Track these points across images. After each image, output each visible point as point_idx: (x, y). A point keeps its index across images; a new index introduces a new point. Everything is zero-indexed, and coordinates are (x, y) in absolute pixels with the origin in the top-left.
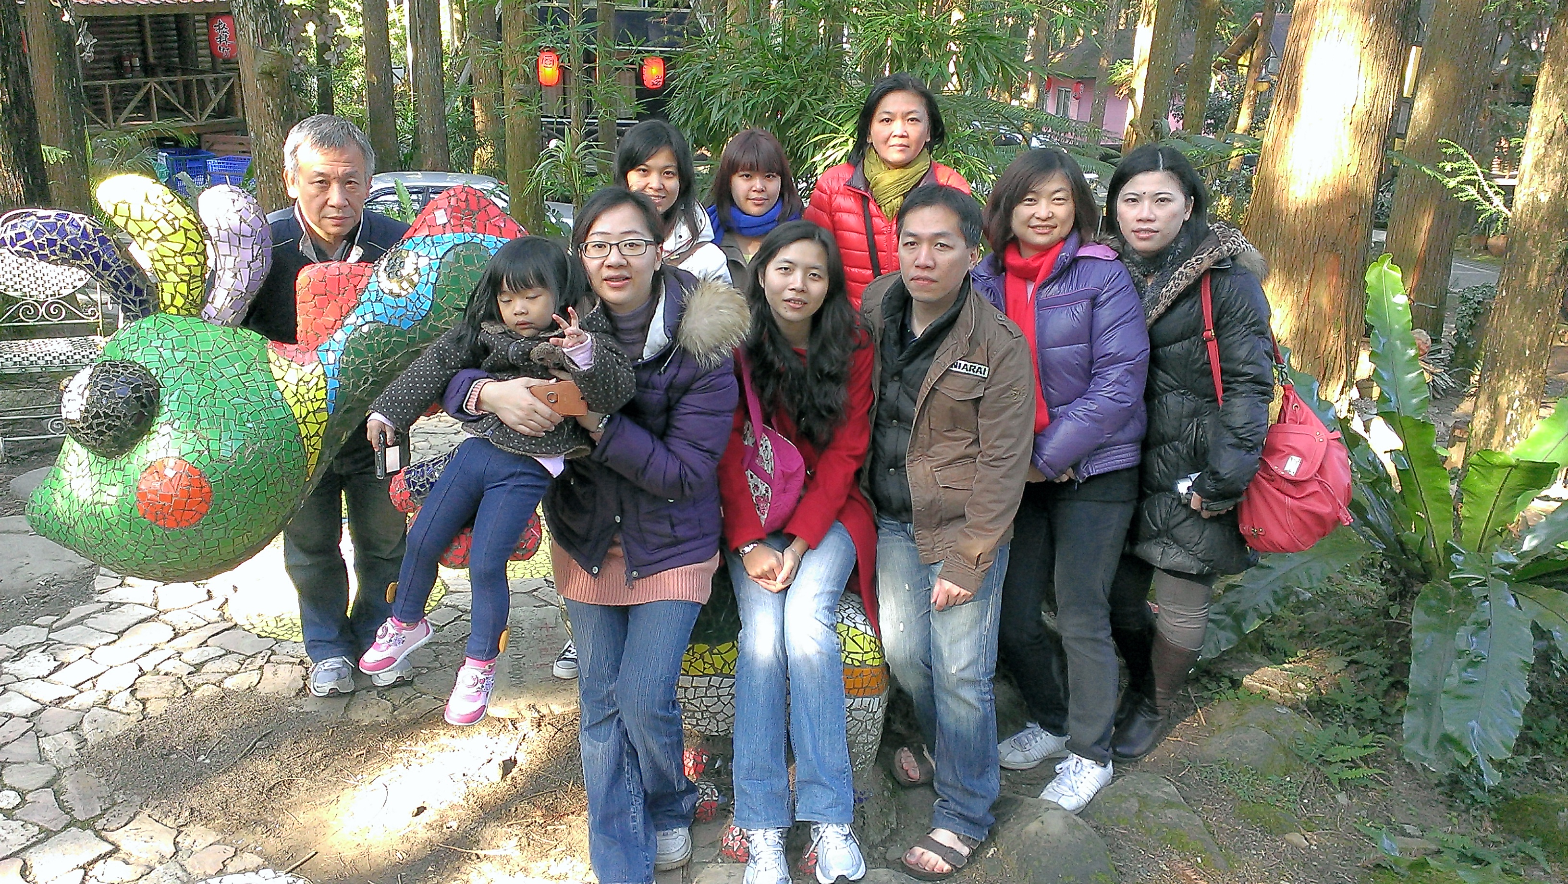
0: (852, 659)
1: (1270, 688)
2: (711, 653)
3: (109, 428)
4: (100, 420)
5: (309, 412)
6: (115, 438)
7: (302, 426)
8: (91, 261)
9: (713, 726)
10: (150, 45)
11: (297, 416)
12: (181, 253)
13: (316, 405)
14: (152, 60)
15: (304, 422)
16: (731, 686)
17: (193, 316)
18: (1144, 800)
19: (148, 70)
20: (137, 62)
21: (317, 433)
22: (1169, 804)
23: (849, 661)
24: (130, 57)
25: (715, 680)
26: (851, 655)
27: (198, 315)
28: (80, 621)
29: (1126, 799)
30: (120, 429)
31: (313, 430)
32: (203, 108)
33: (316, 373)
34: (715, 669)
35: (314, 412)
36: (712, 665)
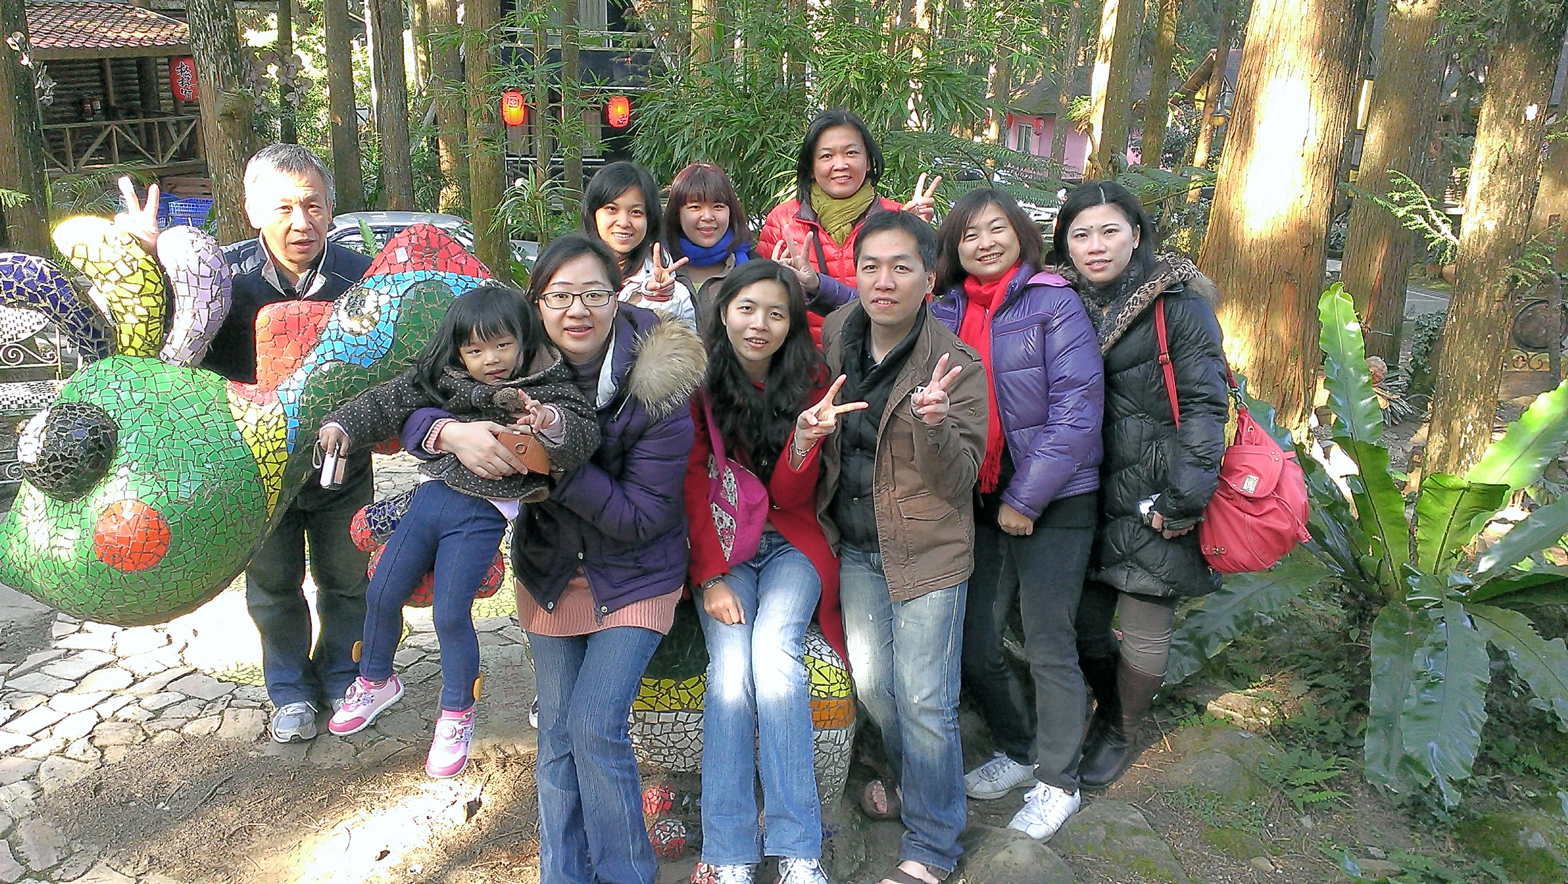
0: (819, 691)
1: (1234, 713)
2: (678, 689)
3: (66, 471)
4: (57, 463)
5: (269, 452)
6: (72, 481)
7: (261, 466)
8: (48, 303)
9: (680, 762)
10: (111, 89)
11: (257, 456)
12: (140, 294)
13: (276, 445)
14: (113, 103)
15: (264, 462)
16: (698, 722)
17: (152, 357)
18: (1111, 828)
19: (109, 112)
20: (98, 105)
21: (277, 474)
22: (1136, 831)
23: (815, 693)
24: (91, 101)
25: (682, 716)
26: (818, 688)
27: (157, 356)
28: (37, 668)
29: (1094, 827)
30: (77, 472)
31: (273, 469)
32: (165, 150)
33: (275, 413)
34: (682, 704)
35: (274, 452)
36: (679, 700)
